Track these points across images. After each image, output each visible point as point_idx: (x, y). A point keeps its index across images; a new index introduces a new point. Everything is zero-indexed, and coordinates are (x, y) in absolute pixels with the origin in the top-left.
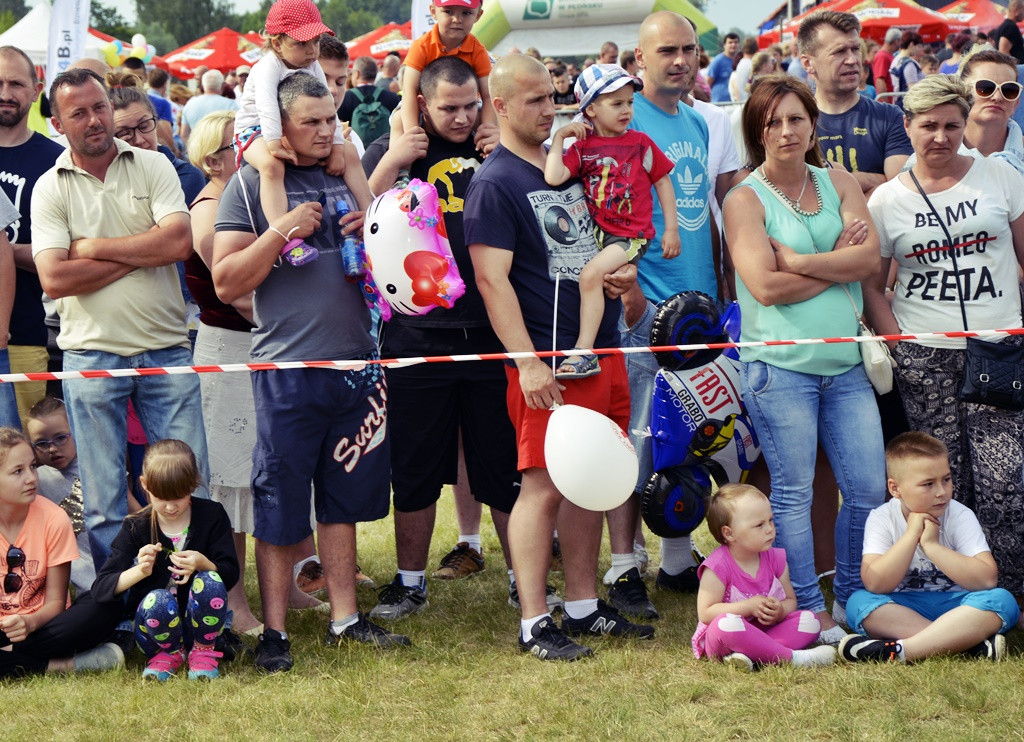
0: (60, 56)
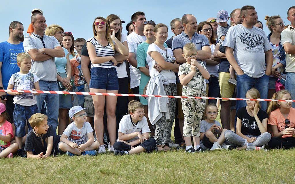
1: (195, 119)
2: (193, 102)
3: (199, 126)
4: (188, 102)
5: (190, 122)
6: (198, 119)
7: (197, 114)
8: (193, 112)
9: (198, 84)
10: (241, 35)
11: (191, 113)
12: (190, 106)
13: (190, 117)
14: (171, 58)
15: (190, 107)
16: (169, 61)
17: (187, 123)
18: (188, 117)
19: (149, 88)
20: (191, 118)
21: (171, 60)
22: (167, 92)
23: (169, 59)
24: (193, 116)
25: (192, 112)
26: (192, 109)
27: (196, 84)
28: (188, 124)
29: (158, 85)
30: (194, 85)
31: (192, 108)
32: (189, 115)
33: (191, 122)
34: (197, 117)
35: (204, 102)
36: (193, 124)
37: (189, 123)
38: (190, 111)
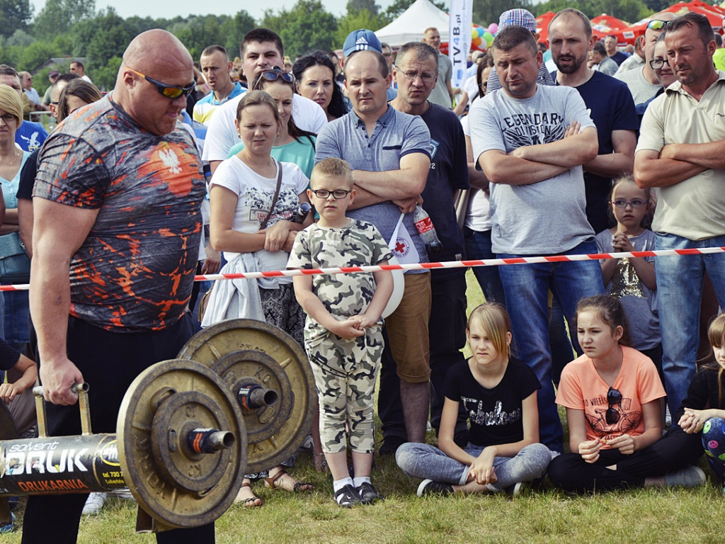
0: (455, 34)
1: (349, 398)
2: (334, 351)
3: (364, 418)
4: (318, 353)
5: (334, 410)
6: (357, 398)
7: (353, 382)
8: (338, 380)
9: (347, 295)
10: (508, 123)
11: (332, 384)
12: (325, 364)
13: (332, 393)
14: (290, 201)
15: (325, 367)
16: (284, 210)
17: (327, 411)
18: (324, 395)
19: (214, 297)
20: (335, 398)
21: (290, 206)
22: (270, 310)
23: (284, 204)
24: (340, 391)
25: (334, 378)
26: (333, 372)
27: (341, 296)
28: (328, 416)
29: (241, 290)
30: (333, 300)
31: (331, 369)
32: (327, 389)
33: (336, 408)
34: (353, 391)
35: (372, 343)
36: (343, 411)
37: (331, 412)
38: (326, 376)
